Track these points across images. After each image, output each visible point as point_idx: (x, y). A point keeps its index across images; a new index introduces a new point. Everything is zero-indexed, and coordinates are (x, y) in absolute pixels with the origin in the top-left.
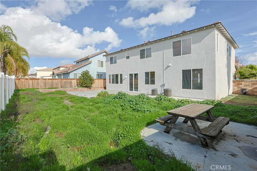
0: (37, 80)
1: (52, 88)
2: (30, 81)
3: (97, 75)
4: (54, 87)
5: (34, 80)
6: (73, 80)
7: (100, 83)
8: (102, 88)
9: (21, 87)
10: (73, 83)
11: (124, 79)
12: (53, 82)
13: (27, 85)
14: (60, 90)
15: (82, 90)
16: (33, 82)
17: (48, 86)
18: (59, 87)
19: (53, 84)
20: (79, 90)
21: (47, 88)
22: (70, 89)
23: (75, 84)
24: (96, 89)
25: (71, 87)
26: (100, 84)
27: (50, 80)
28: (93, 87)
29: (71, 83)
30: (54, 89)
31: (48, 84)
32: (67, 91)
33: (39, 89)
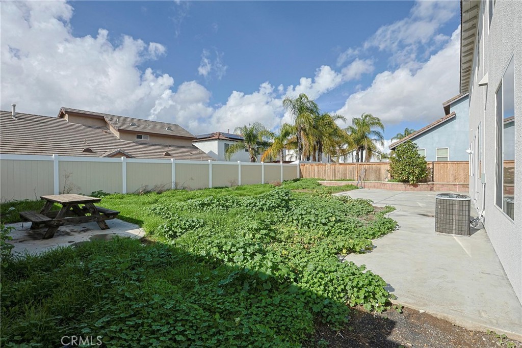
0: (324, 166)
1: (343, 180)
4: (347, 178)
10: (382, 172)
12: (346, 170)
14: (353, 184)
15: (393, 187)
16: (318, 168)
17: (339, 176)
18: (355, 178)
19: (346, 174)
21: (337, 179)
22: (373, 185)
23: (387, 173)
25: (378, 179)
27: (342, 166)
28: (434, 183)
29: (378, 171)
30: (346, 181)
31: (338, 171)
32: (367, 186)
33: (324, 180)
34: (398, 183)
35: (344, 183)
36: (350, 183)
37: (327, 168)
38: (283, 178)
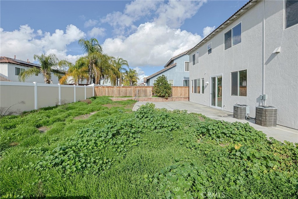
0: (112, 88)
1: (125, 97)
2: (107, 89)
3: (184, 81)
4: (128, 96)
5: (109, 88)
6: (148, 88)
7: (183, 92)
8: (186, 99)
9: (99, 94)
10: (148, 91)
11: (206, 86)
12: (126, 90)
13: (104, 92)
14: (132, 99)
15: (156, 100)
16: (108, 89)
17: (122, 94)
18: (133, 95)
19: (127, 93)
20: (153, 101)
21: (121, 96)
22: (143, 99)
23: (150, 92)
24: (177, 99)
25: (146, 96)
26: (183, 94)
27: (124, 88)
28: (173, 97)
29: (145, 91)
30: (127, 97)
31: (122, 91)
32: (140, 100)
33: (112, 97)
34: (159, 98)
35: (126, 99)
36: (130, 98)
37: (114, 90)
38: (86, 97)
